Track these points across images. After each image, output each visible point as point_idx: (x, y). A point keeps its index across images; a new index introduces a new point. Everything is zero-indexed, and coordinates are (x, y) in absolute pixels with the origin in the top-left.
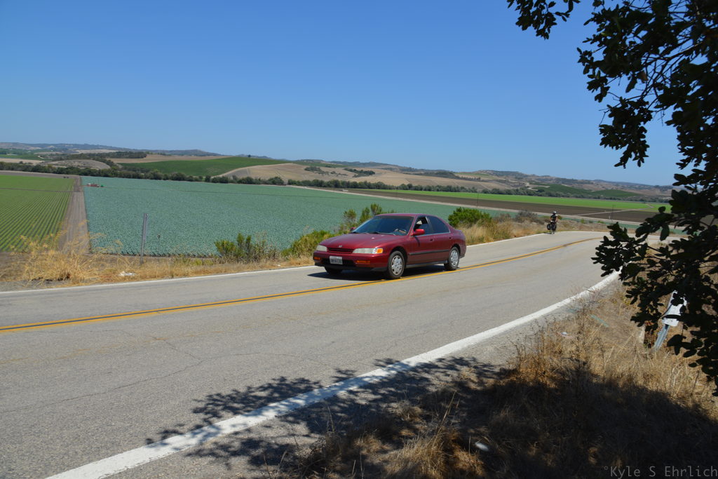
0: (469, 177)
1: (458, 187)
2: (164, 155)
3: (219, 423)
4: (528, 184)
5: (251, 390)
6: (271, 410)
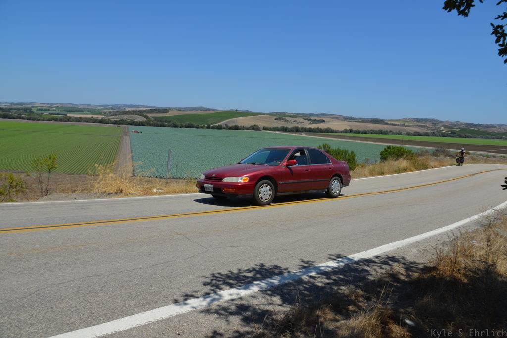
0: (396, 123)
1: (387, 131)
2: (180, 111)
3: (220, 292)
4: (442, 128)
5: (241, 271)
6: (255, 286)
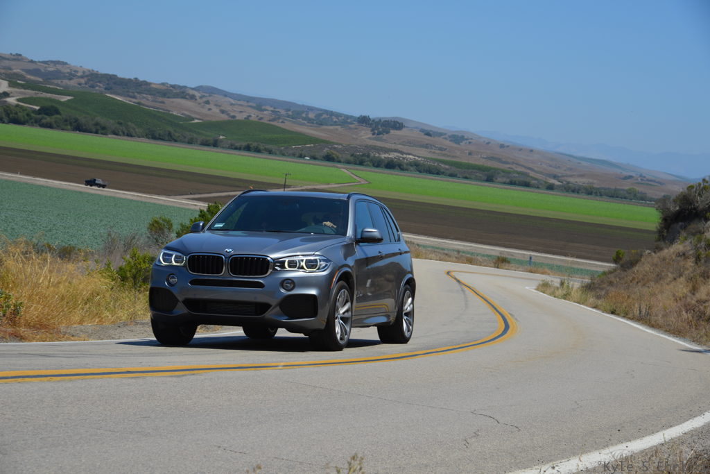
4: (3, 86)
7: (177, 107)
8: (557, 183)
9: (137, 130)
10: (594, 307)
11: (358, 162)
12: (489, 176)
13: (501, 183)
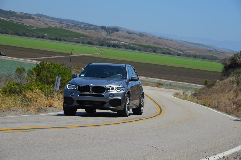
7: (27, 22)
8: (181, 53)
9: (11, 32)
10: (197, 103)
11: (101, 45)
12: (154, 50)
13: (159, 53)
